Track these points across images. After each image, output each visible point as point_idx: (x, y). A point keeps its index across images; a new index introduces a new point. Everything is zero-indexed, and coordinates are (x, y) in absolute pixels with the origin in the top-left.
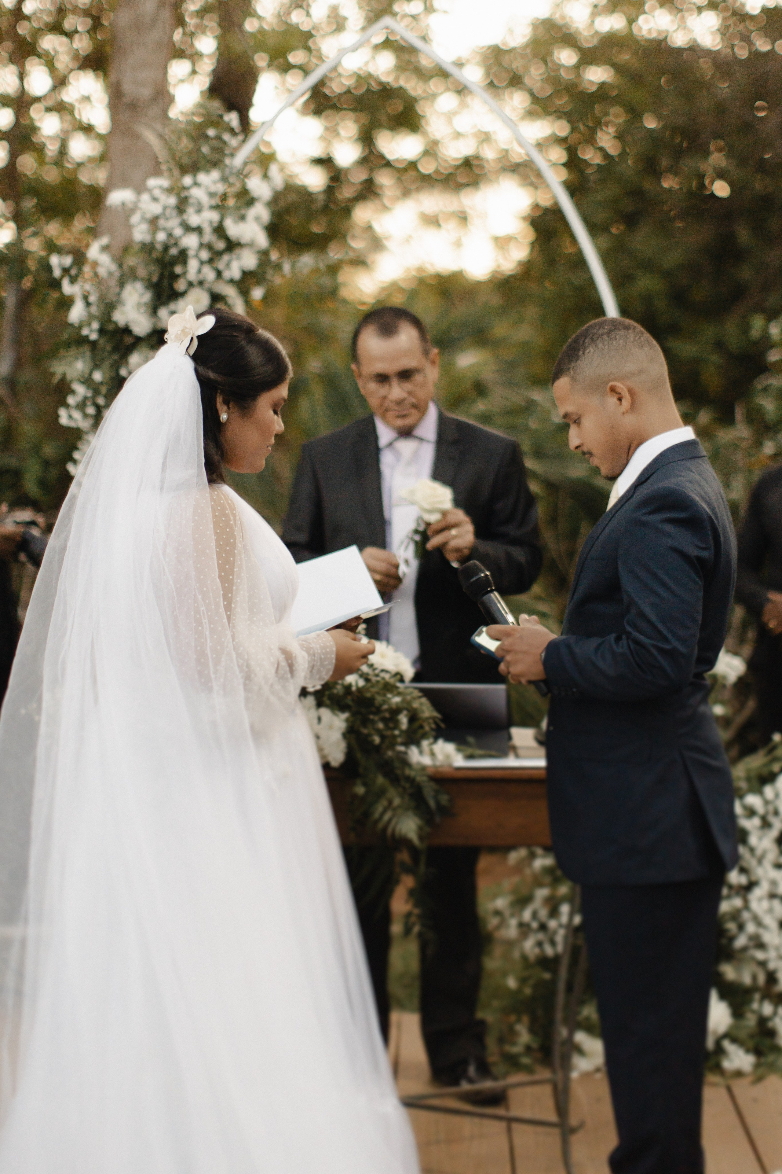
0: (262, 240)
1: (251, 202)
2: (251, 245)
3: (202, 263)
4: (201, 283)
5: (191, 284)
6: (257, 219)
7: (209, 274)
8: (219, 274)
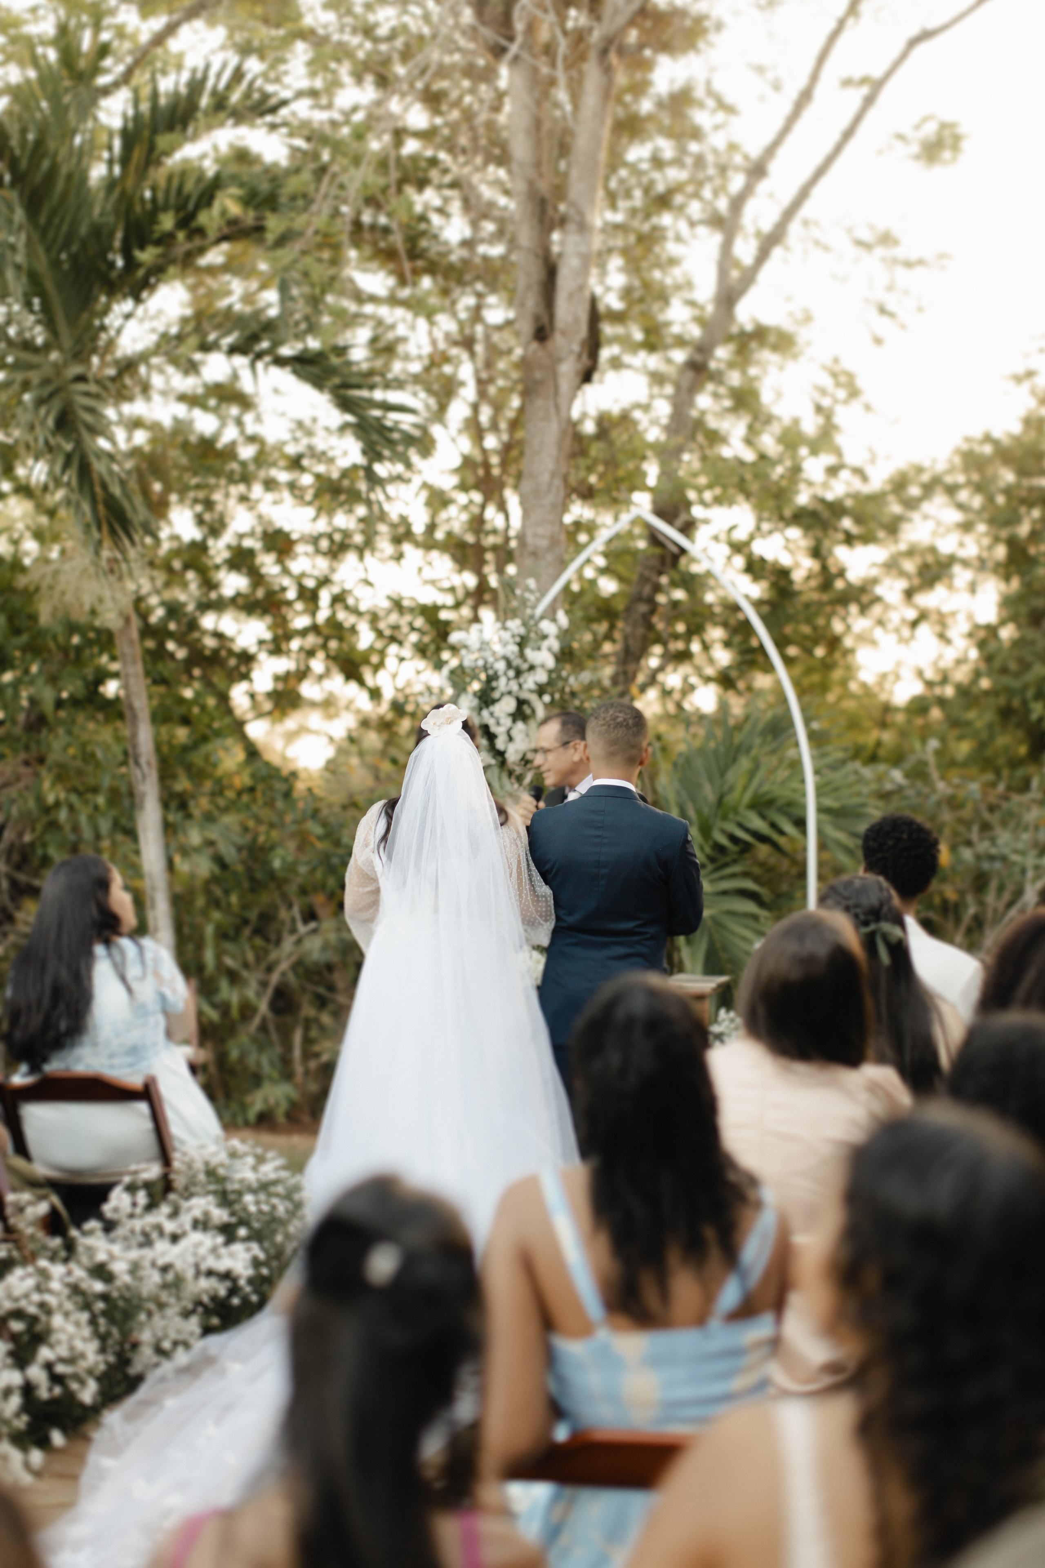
0: (551, 662)
1: (545, 637)
2: (543, 666)
3: (509, 679)
4: (510, 693)
5: (502, 695)
6: (550, 649)
7: (514, 686)
8: (520, 686)
